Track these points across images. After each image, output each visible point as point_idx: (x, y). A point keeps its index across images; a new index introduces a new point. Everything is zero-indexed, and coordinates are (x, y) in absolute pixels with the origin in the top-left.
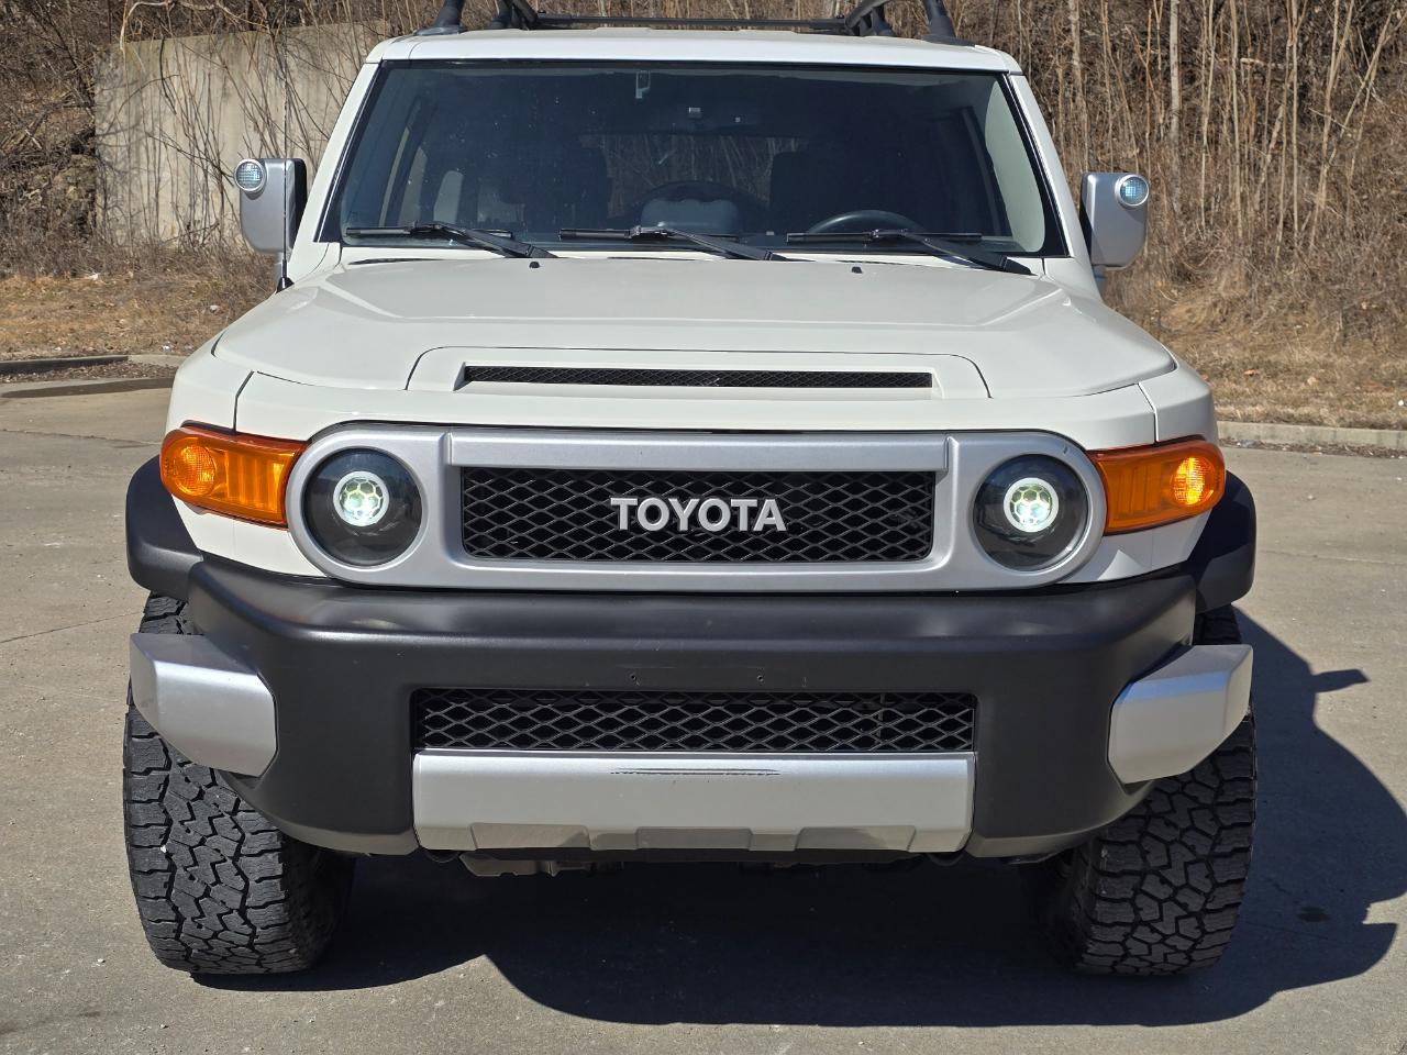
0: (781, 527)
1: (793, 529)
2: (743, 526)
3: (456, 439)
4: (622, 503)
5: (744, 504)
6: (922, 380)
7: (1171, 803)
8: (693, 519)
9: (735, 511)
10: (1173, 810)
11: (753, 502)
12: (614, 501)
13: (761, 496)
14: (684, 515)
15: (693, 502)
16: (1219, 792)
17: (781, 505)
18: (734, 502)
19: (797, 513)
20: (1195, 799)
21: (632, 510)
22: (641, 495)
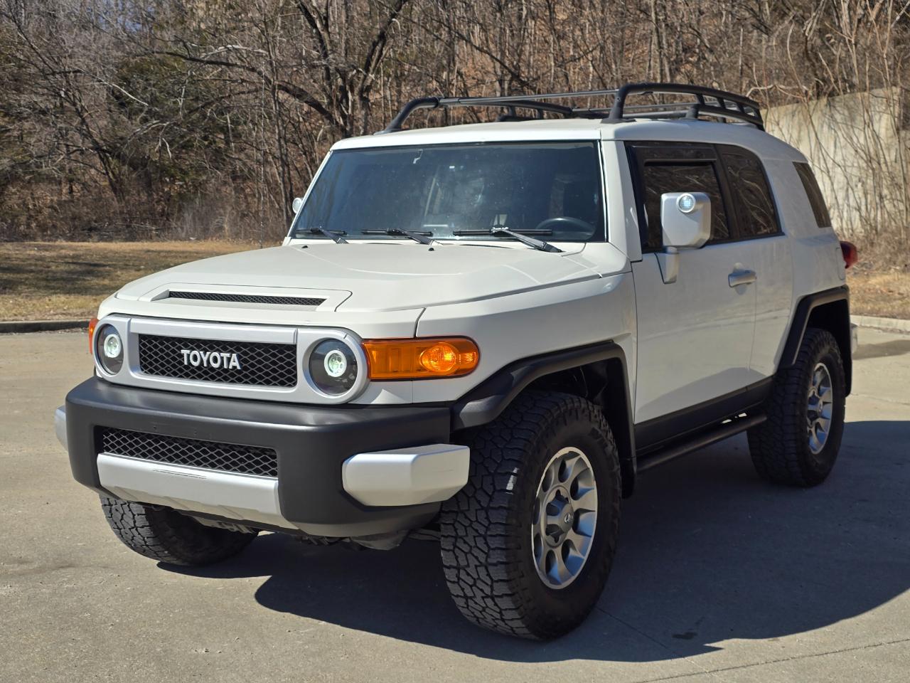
0: (239, 368)
1: (245, 368)
2: (225, 367)
3: (134, 321)
4: (185, 352)
5: (226, 355)
6: (318, 302)
7: (466, 531)
8: (208, 361)
9: (222, 358)
10: (467, 535)
11: (228, 355)
12: (183, 351)
13: (232, 352)
14: (205, 359)
15: (208, 353)
16: (487, 528)
17: (239, 357)
18: (222, 354)
19: (245, 361)
20: (477, 531)
21: (188, 355)
22: (192, 349)
